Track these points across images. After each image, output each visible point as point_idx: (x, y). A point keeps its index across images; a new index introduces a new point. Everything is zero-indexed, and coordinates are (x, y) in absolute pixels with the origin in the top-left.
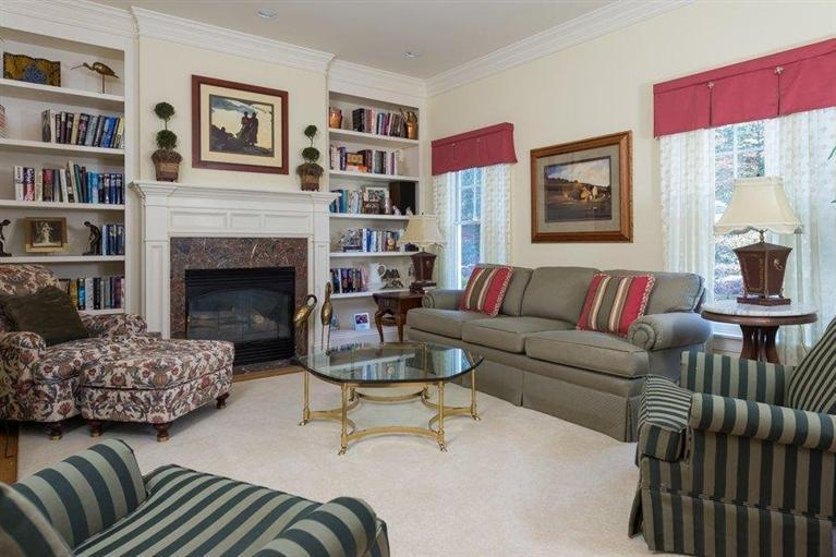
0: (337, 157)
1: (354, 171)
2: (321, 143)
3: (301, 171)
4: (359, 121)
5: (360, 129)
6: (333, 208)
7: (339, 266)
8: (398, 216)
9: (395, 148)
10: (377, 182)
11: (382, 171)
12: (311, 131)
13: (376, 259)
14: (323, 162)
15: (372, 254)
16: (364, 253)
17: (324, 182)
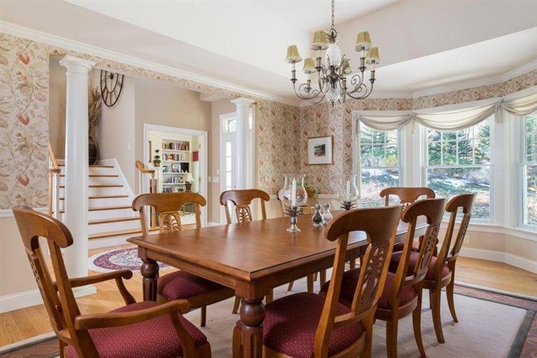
0: (165, 156)
1: (169, 161)
2: (160, 154)
3: (155, 162)
4: (171, 146)
5: (172, 148)
6: (164, 171)
7: (165, 187)
8: (183, 173)
9: (182, 153)
10: (177, 163)
11: (178, 160)
12: (157, 151)
13: (176, 185)
14: (161, 159)
15: (175, 183)
16: (173, 184)
17: (161, 164)
